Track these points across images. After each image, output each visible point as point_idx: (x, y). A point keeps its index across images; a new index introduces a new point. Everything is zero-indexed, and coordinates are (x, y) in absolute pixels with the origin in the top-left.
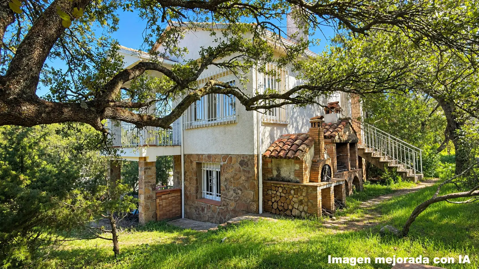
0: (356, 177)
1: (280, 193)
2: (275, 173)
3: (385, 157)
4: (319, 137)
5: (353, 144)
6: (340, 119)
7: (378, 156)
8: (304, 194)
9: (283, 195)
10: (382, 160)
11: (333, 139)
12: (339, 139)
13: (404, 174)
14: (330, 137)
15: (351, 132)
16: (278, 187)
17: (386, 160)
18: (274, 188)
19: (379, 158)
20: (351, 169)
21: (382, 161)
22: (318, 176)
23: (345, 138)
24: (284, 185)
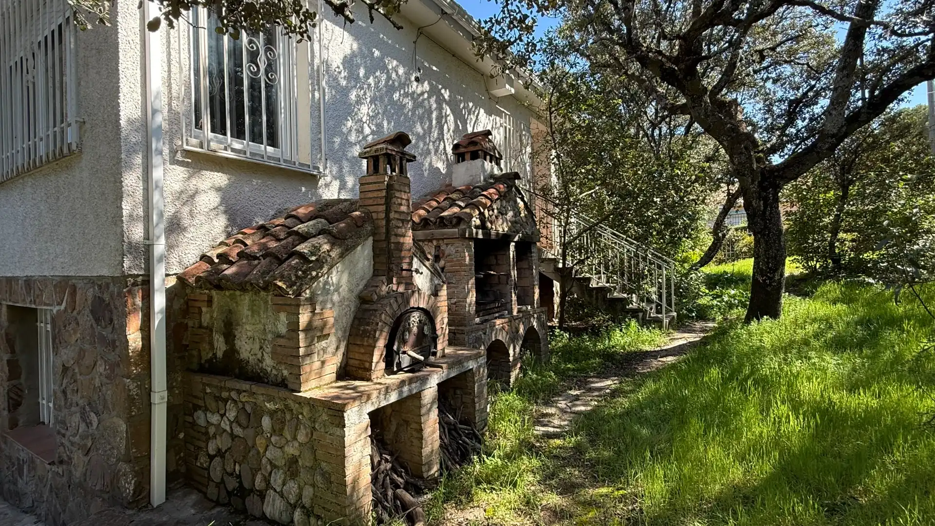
0: (530, 331)
1: (231, 423)
2: (220, 345)
3: (600, 278)
4: (388, 211)
5: (526, 247)
6: (492, 176)
7: (588, 275)
8: (302, 437)
9: (238, 431)
10: (593, 284)
11: (463, 226)
12: (483, 226)
13: (641, 315)
14: (454, 221)
15: (522, 215)
16: (225, 401)
17: (603, 283)
18: (212, 404)
19: (589, 280)
20: (519, 311)
21: (595, 286)
22: (372, 355)
23: (501, 227)
24: (239, 392)
